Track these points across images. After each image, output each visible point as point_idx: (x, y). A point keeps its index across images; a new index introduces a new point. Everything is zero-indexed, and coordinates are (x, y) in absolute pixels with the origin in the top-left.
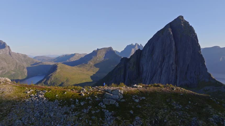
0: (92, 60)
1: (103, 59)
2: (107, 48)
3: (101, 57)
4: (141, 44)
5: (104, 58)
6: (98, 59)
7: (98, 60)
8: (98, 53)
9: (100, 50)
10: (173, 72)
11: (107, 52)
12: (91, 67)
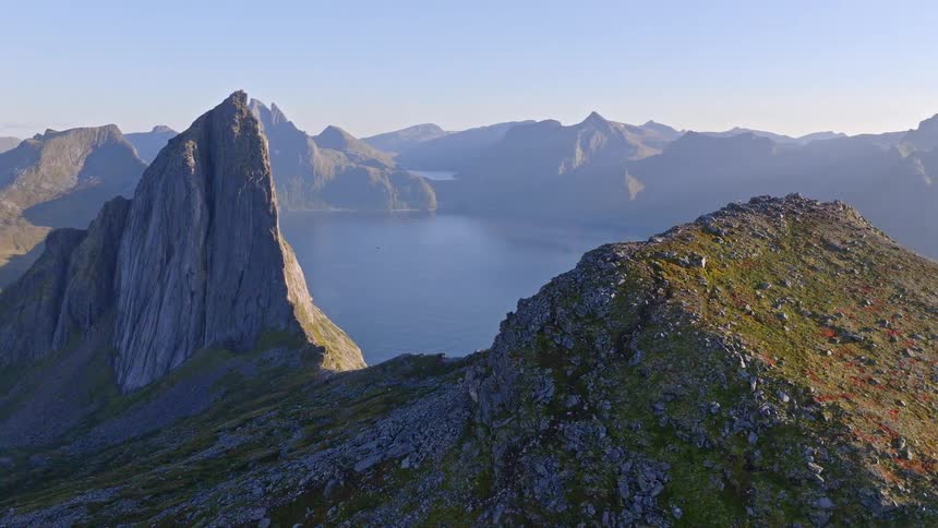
0: (14, 187)
1: (73, 184)
2: (93, 130)
3: (61, 174)
4: (273, 105)
5: (80, 175)
6: (46, 181)
7: (46, 186)
8: (46, 154)
9: (57, 139)
10: (192, 300)
11: (95, 147)
12: (7, 222)
